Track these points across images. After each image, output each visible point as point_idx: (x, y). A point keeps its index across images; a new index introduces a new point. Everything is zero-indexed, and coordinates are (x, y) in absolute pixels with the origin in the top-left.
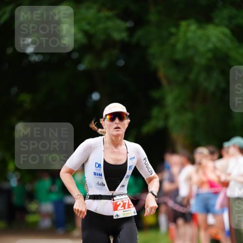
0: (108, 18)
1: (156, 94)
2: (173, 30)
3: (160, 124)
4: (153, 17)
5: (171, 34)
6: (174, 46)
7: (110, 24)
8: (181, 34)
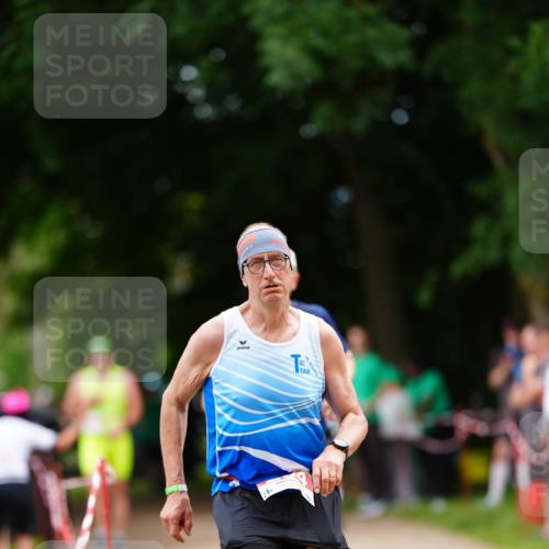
0: (367, 20)
1: (480, 190)
2: (514, 42)
3: (492, 255)
4: (469, 15)
5: (510, 53)
6: (515, 79)
7: (371, 32)
8: (532, 50)
